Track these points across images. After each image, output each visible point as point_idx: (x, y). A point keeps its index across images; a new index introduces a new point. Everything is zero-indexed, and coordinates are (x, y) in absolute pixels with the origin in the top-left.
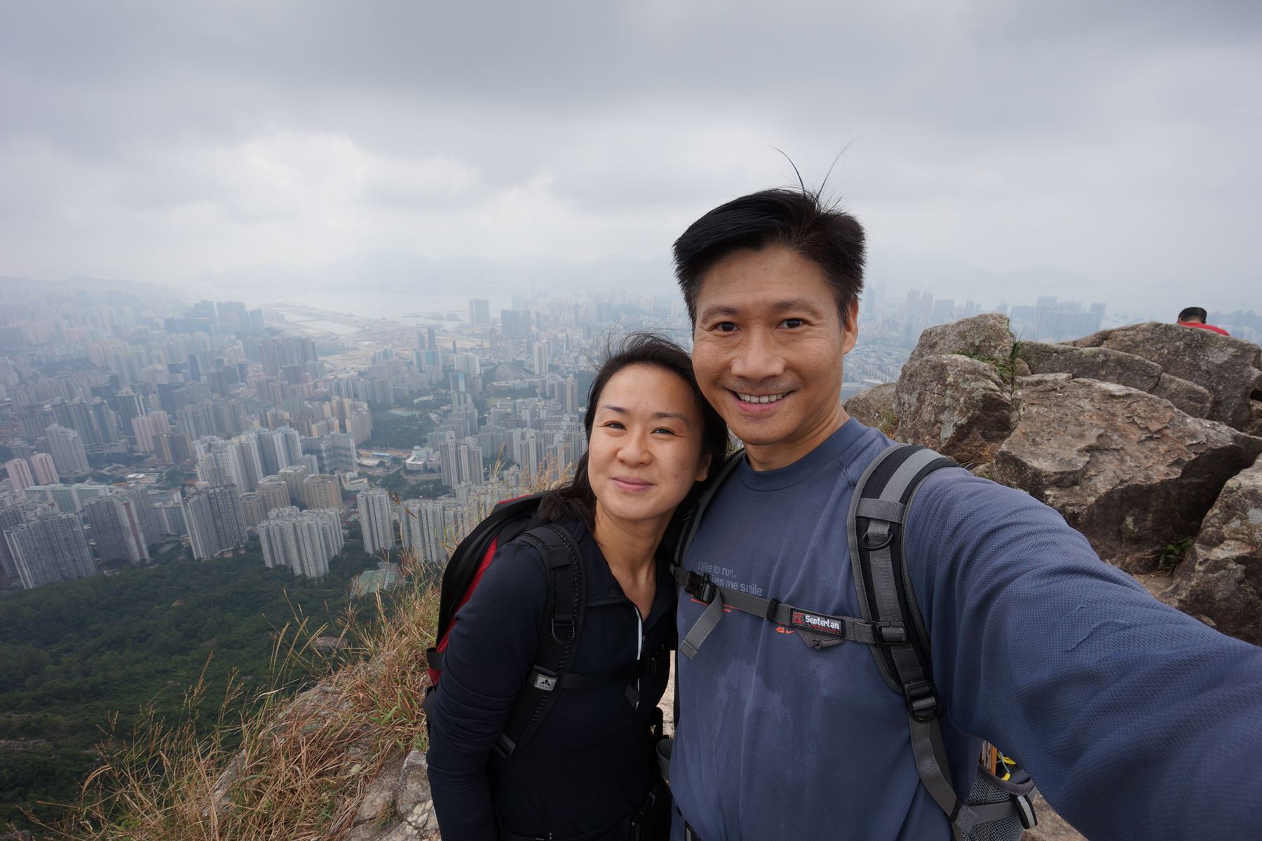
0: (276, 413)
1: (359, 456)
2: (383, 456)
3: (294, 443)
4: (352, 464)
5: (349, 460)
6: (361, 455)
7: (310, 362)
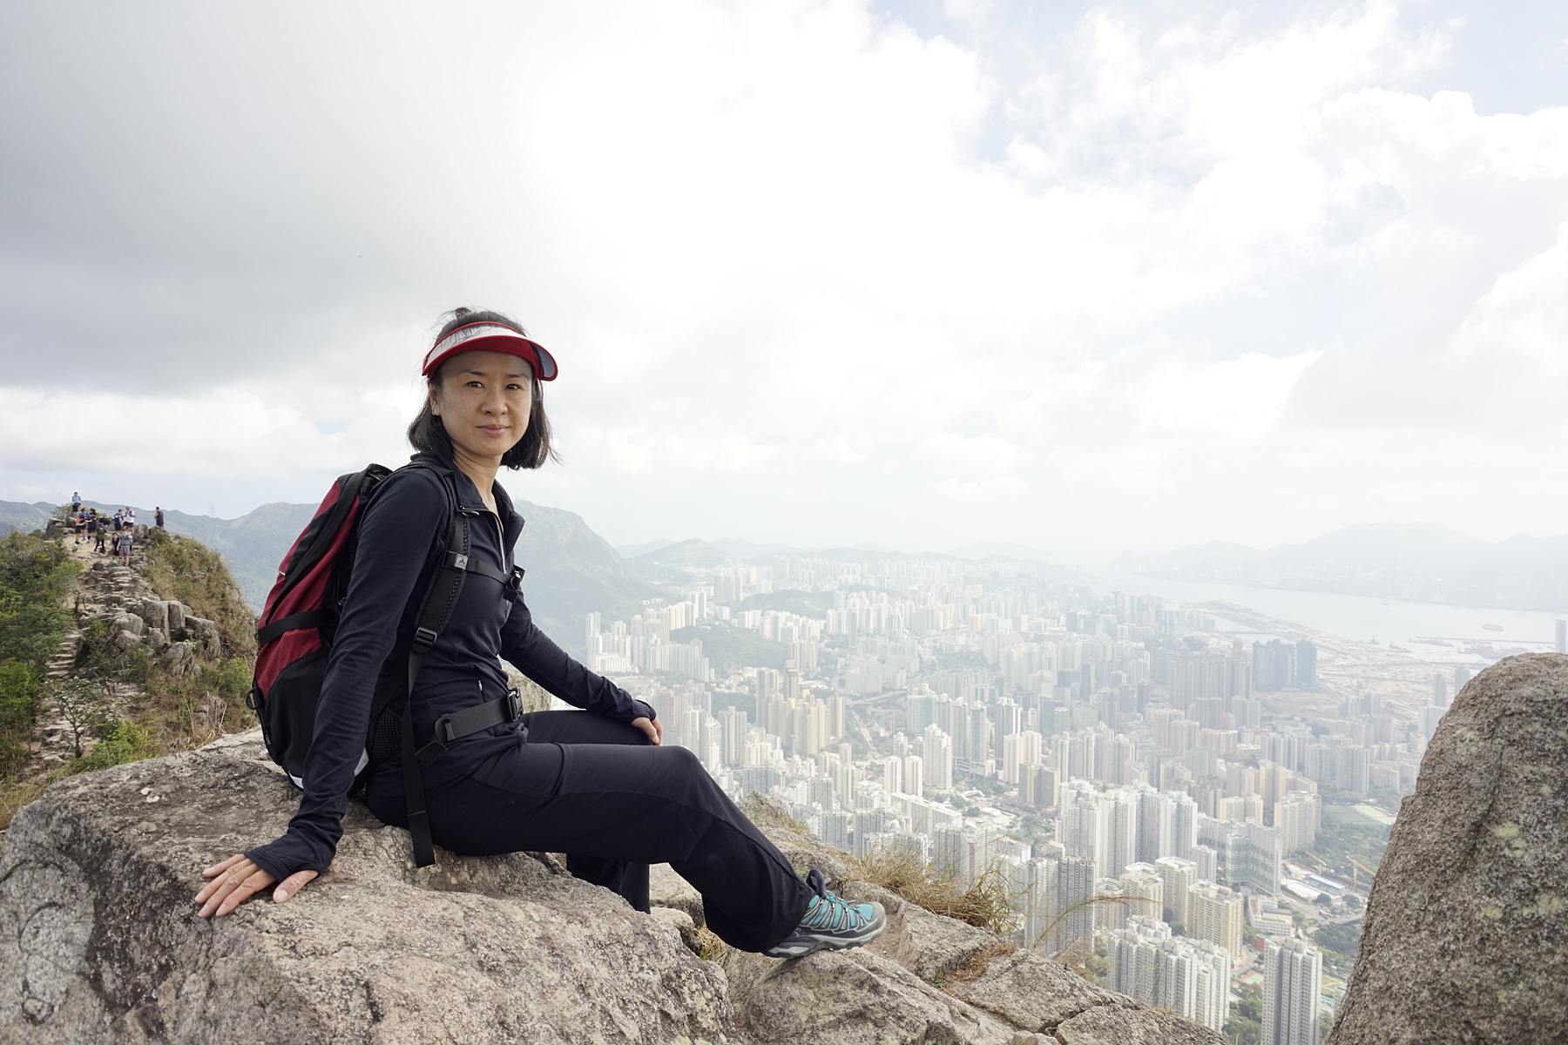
0: (1173, 769)
1: (1288, 873)
2: (1330, 887)
3: (1188, 823)
4: (1271, 883)
5: (1267, 874)
6: (1290, 873)
7: (1238, 697)
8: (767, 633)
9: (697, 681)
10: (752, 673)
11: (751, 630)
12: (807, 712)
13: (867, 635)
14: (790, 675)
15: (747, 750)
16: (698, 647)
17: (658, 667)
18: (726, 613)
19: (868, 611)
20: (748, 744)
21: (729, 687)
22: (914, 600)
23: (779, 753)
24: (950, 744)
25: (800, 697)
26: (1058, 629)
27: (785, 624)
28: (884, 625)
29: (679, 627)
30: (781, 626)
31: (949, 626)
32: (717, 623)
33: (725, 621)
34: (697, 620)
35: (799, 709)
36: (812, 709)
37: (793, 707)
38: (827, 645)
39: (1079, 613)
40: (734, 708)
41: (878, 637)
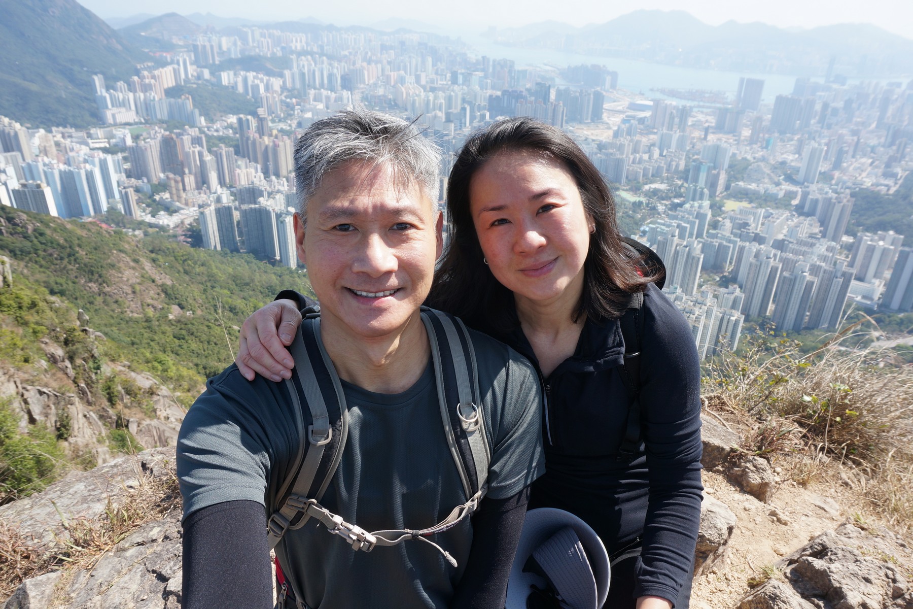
8: (240, 89)
9: (192, 126)
10: (233, 119)
11: (228, 87)
12: (276, 146)
13: (315, 88)
14: (261, 120)
15: (237, 175)
16: (188, 101)
17: (159, 117)
18: (206, 74)
19: (314, 71)
20: (238, 171)
21: (217, 131)
22: (346, 63)
23: (261, 175)
25: (271, 135)
26: (445, 83)
27: (253, 82)
28: (326, 81)
29: (170, 85)
30: (250, 83)
31: (371, 82)
32: (200, 82)
33: (207, 81)
34: (184, 80)
35: (271, 144)
36: (281, 144)
37: (267, 142)
38: (286, 97)
39: (459, 71)
40: (223, 145)
41: (322, 90)
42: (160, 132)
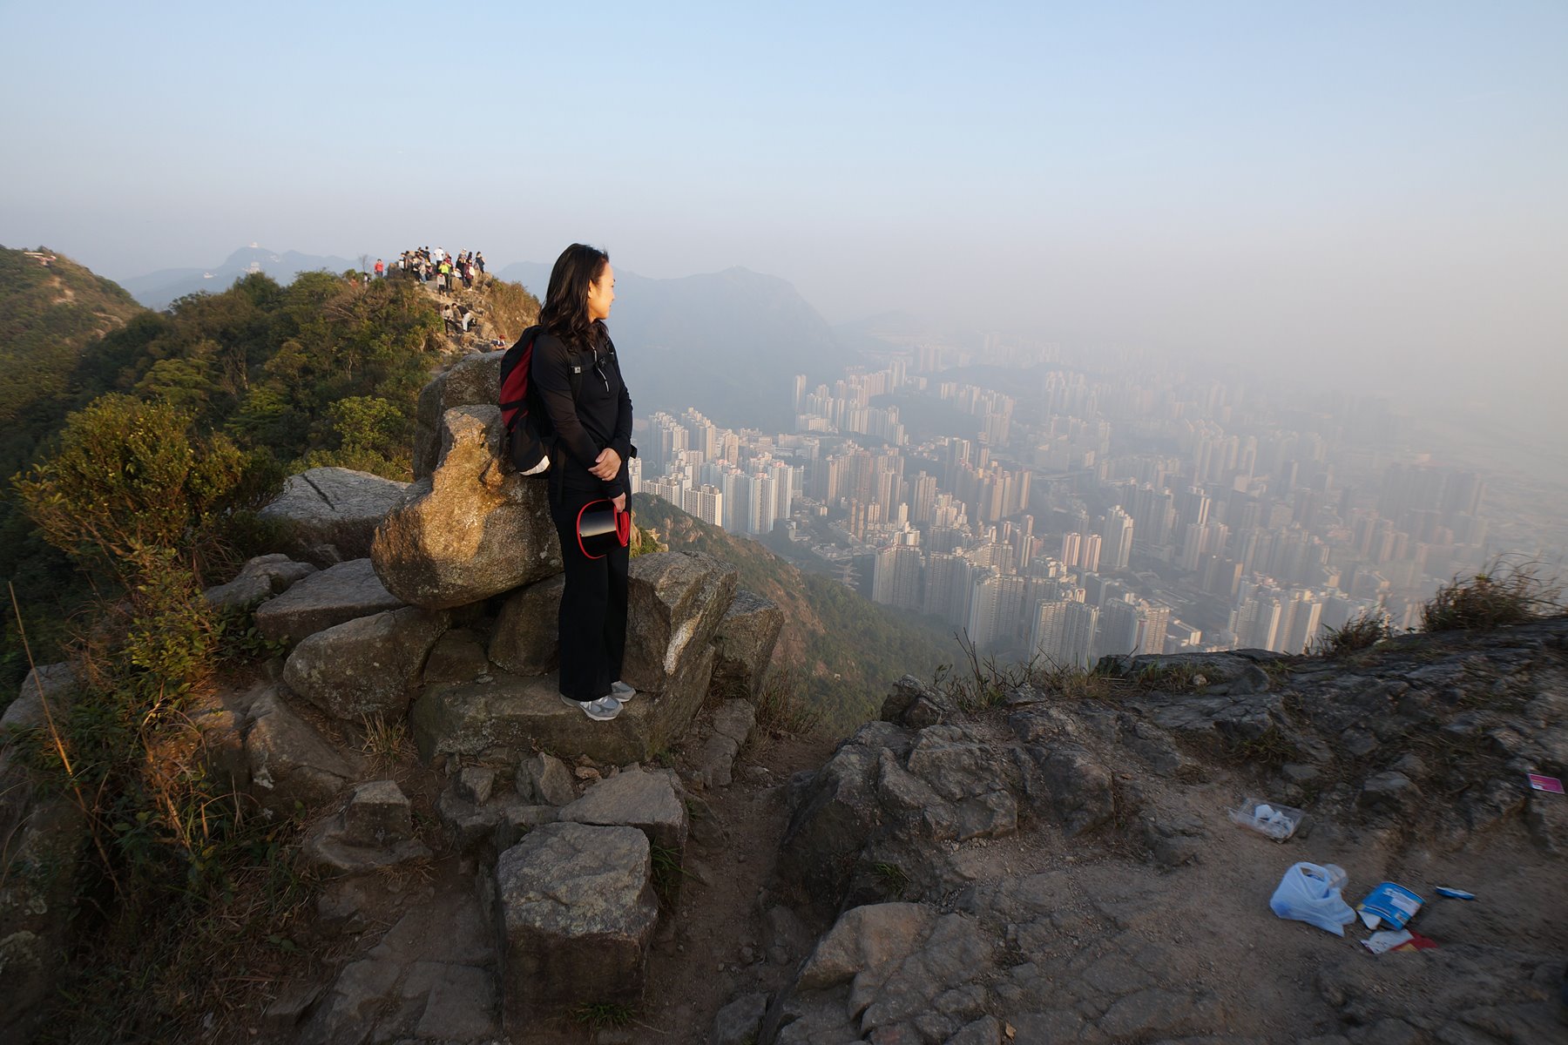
8: (961, 405)
9: (892, 445)
10: (944, 441)
11: (946, 401)
12: (993, 482)
13: (1060, 413)
14: (977, 446)
15: (933, 511)
16: (894, 414)
17: (856, 430)
18: (923, 383)
19: (1063, 391)
20: (935, 507)
21: (922, 453)
23: (963, 519)
24: (1131, 525)
25: (988, 468)
27: (979, 396)
28: (1078, 405)
29: (878, 393)
30: (975, 398)
32: (913, 392)
33: (921, 391)
34: (895, 389)
35: (986, 479)
36: (999, 480)
37: (981, 477)
38: (1019, 421)
40: (925, 473)
41: (1070, 416)
42: (852, 448)
